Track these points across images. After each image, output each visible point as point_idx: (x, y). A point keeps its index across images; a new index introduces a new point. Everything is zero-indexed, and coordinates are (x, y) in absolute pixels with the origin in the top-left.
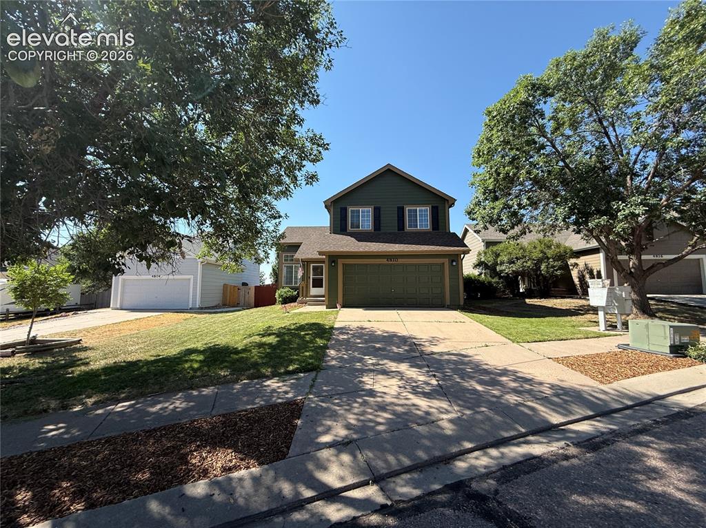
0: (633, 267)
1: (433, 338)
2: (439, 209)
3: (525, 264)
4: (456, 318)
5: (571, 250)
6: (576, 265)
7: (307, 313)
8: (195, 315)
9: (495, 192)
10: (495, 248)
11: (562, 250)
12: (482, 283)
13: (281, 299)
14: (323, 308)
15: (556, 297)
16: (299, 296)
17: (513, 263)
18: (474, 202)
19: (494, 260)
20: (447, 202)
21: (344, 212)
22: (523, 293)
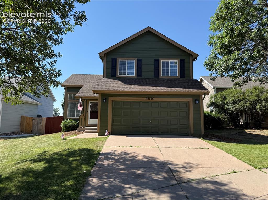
1: (187, 163)
2: (186, 61)
3: (245, 104)
4: (201, 145)
9: (230, 47)
10: (223, 93)
12: (213, 118)
13: (64, 128)
14: (95, 135)
16: (78, 126)
17: (236, 103)
18: (211, 56)
19: (222, 101)
20: (192, 56)
21: (114, 62)
22: (242, 125)
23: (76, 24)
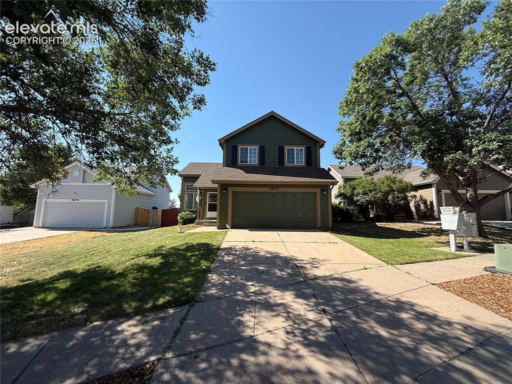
0: (470, 198)
1: (313, 259)
2: (312, 149)
3: (376, 195)
4: (329, 239)
5: (411, 185)
6: (415, 196)
7: (199, 233)
8: (105, 234)
9: (360, 134)
10: (352, 183)
11: (404, 185)
12: (342, 210)
13: (181, 221)
14: (214, 229)
15: (399, 221)
16: (196, 219)
17: (367, 194)
18: (340, 143)
19: (351, 192)
20: (319, 143)
21: (235, 149)
22: (372, 217)
23: (195, 108)
